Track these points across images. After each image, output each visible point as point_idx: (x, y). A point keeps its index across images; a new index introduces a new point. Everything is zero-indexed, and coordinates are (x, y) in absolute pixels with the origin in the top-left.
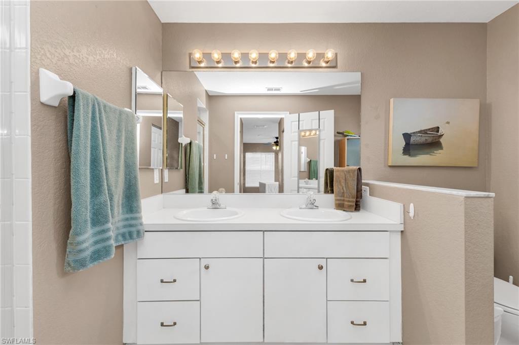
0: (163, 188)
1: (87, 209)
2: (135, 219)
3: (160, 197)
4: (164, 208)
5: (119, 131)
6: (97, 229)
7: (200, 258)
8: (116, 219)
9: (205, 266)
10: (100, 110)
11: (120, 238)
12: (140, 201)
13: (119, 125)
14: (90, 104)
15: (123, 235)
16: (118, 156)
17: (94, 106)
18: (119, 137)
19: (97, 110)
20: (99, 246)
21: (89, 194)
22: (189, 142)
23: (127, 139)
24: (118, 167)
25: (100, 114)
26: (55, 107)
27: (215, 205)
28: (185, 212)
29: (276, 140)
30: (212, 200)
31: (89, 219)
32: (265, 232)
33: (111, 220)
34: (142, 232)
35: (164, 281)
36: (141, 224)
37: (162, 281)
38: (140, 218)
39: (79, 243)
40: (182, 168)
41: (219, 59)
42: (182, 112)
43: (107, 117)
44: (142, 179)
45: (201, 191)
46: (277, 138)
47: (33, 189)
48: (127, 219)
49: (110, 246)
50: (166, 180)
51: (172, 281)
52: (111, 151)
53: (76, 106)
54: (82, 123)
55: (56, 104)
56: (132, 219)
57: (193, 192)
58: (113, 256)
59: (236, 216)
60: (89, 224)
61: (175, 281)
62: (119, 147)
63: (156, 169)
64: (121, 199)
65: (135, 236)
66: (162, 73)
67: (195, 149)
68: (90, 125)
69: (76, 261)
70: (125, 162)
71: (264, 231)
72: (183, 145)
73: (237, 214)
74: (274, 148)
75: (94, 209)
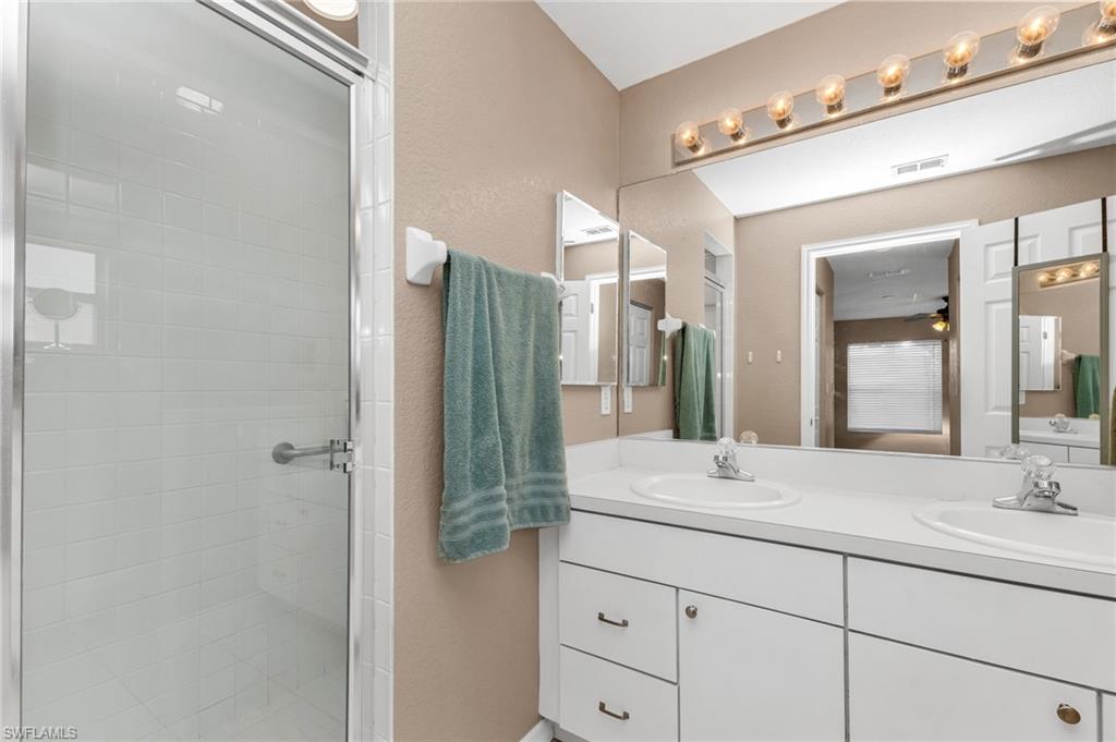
0: (621, 426)
1: (465, 456)
2: (554, 482)
3: (613, 443)
4: (621, 466)
5: (525, 316)
6: (482, 493)
7: (677, 589)
8: (520, 479)
9: (688, 609)
10: (489, 281)
11: (527, 515)
12: (563, 450)
13: (524, 304)
14: (473, 274)
15: (532, 510)
16: (522, 363)
17: (479, 275)
18: (524, 328)
19: (485, 281)
20: (484, 525)
21: (470, 429)
22: (680, 327)
23: (539, 328)
24: (521, 383)
25: (490, 287)
26: (427, 286)
27: (725, 470)
28: (655, 479)
29: (943, 305)
30: (716, 458)
31: (469, 474)
32: (849, 559)
33: (504, 481)
34: (565, 511)
35: (605, 618)
36: (564, 494)
37: (601, 617)
38: (563, 482)
39: (455, 515)
40: (663, 384)
41: (736, 126)
42: (665, 268)
43: (503, 293)
44: (568, 407)
45: (709, 435)
46: (946, 299)
47: (396, 418)
48: (538, 482)
49: (502, 528)
50: (628, 408)
51: (621, 622)
52: (508, 353)
53: (451, 280)
54: (459, 307)
55: (428, 281)
56: (547, 481)
57: (690, 437)
58: (506, 547)
59: (776, 503)
60: (470, 485)
61: (625, 624)
62: (524, 345)
63: (605, 386)
64: (527, 442)
65: (552, 515)
66: (618, 191)
67: (693, 342)
68: (472, 309)
69: (451, 544)
70: (536, 373)
71: (845, 555)
72: (667, 336)
73: (778, 496)
74: (939, 327)
75: (477, 457)
